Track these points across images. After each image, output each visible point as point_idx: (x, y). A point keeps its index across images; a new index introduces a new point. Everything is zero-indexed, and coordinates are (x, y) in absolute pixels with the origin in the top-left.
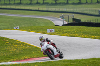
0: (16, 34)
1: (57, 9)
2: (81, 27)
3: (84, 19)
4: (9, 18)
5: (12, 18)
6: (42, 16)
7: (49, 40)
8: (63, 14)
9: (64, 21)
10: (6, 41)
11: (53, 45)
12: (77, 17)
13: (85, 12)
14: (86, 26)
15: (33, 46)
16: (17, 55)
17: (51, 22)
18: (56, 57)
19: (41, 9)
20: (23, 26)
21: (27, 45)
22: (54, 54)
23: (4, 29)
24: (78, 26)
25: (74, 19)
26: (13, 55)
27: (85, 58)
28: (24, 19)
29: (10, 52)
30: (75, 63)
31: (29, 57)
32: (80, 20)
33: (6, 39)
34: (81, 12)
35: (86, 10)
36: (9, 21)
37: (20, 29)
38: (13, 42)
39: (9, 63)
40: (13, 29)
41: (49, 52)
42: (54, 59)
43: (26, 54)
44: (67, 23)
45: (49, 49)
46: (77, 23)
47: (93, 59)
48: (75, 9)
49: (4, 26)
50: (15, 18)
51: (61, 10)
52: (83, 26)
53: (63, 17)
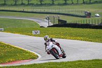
1: (42, 10)
2: (67, 28)
3: (69, 20)
6: (27, 17)
8: (48, 15)
9: (50, 23)
11: (58, 44)
12: (62, 18)
14: (72, 27)
15: (18, 48)
16: (2, 57)
17: (36, 24)
18: (60, 56)
19: (26, 10)
20: (8, 28)
24: (64, 28)
25: (59, 20)
27: (71, 61)
28: (9, 21)
30: (61, 66)
31: (14, 60)
32: (66, 21)
34: (66, 13)
35: (72, 11)
37: (4, 31)
44: (52, 24)
46: (62, 24)
47: (79, 61)
51: (46, 11)
52: (69, 27)
53: (48, 19)
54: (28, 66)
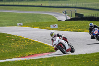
0: (19, 31)
1: (60, 5)
2: (84, 21)
3: (86, 14)
4: (12, 14)
5: (15, 14)
6: (45, 12)
7: (60, 35)
8: (65, 9)
9: (67, 16)
10: (10, 38)
12: (79, 11)
13: (87, 7)
14: (89, 20)
15: (37, 42)
16: (22, 51)
17: (54, 18)
18: (67, 51)
19: (43, 5)
20: (27, 22)
21: (30, 41)
22: (65, 48)
23: (8, 25)
24: (81, 21)
25: (76, 14)
26: (17, 52)
27: (89, 53)
28: (28, 15)
29: (14, 49)
30: (79, 58)
31: (33, 53)
32: (83, 15)
33: (10, 35)
34: (83, 7)
35: (88, 5)
36: (13, 17)
37: (24, 25)
38: (17, 39)
39: (14, 59)
40: (17, 25)
41: (61, 46)
42: (66, 53)
43: (30, 50)
44: (69, 18)
45: (60, 44)
46: (80, 18)
47: (97, 53)
48: (78, 4)
49: (8, 23)
50: (18, 15)
51: (64, 5)
52: (86, 20)
53: (65, 13)
54: (48, 59)
